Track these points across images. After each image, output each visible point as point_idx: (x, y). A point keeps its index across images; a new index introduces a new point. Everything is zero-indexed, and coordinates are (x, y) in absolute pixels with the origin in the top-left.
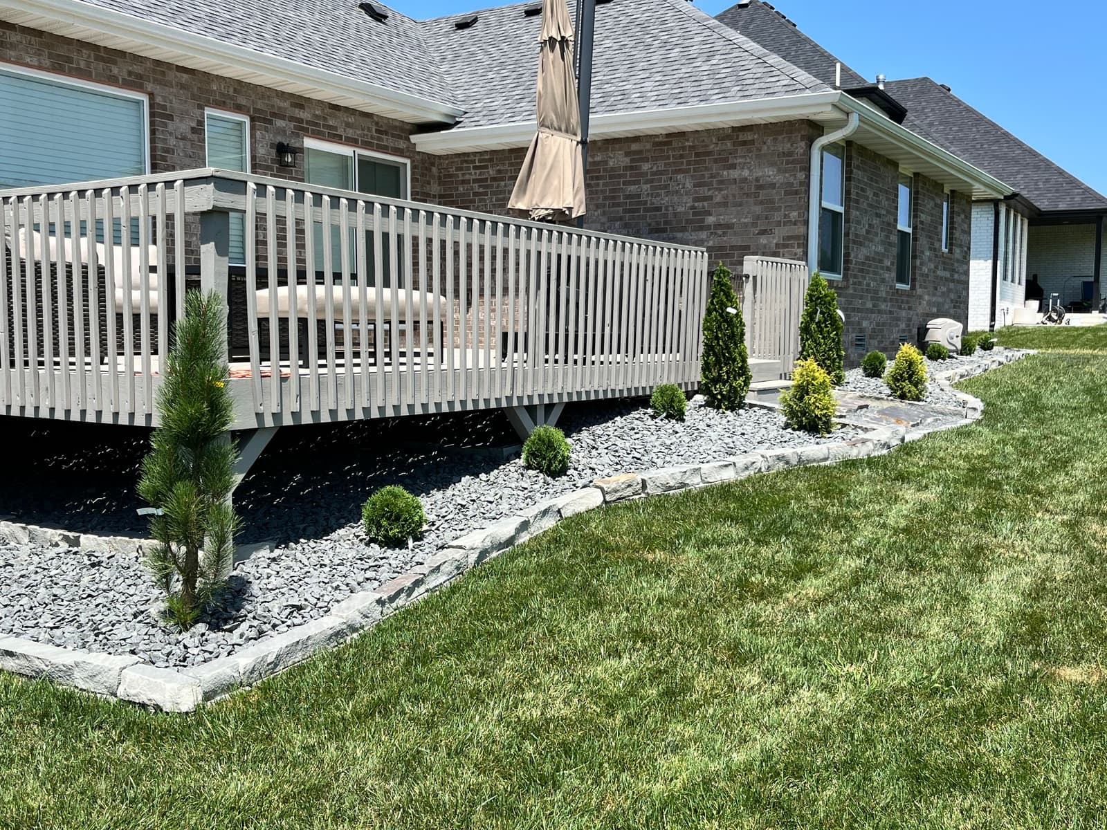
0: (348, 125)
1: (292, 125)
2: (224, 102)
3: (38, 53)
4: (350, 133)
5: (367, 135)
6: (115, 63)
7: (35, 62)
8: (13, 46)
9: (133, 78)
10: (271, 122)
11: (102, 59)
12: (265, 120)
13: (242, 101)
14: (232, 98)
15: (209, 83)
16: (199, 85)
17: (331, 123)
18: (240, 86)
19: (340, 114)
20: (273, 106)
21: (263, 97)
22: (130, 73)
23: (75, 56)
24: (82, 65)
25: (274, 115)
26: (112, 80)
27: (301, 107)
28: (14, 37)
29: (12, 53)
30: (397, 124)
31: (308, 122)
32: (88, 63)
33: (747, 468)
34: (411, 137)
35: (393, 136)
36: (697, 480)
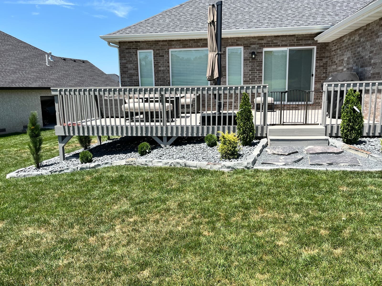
0: (283, 41)
1: (258, 46)
2: (233, 44)
3: (179, 45)
4: (284, 43)
5: (292, 42)
6: (199, 42)
7: (179, 47)
8: (173, 45)
9: (204, 45)
10: (250, 47)
11: (196, 42)
12: (247, 46)
13: (239, 43)
14: (235, 43)
15: (228, 41)
16: (224, 42)
17: (275, 42)
18: (238, 39)
19: (279, 38)
20: (251, 42)
21: (247, 40)
22: (203, 44)
23: (188, 43)
24: (190, 45)
25: (251, 44)
26: (198, 47)
27: (262, 39)
28: (174, 43)
29: (173, 46)
30: (308, 35)
31: (264, 44)
32: (192, 44)
33: (166, 164)
34: (315, 38)
35: (305, 40)
36: (151, 164)
